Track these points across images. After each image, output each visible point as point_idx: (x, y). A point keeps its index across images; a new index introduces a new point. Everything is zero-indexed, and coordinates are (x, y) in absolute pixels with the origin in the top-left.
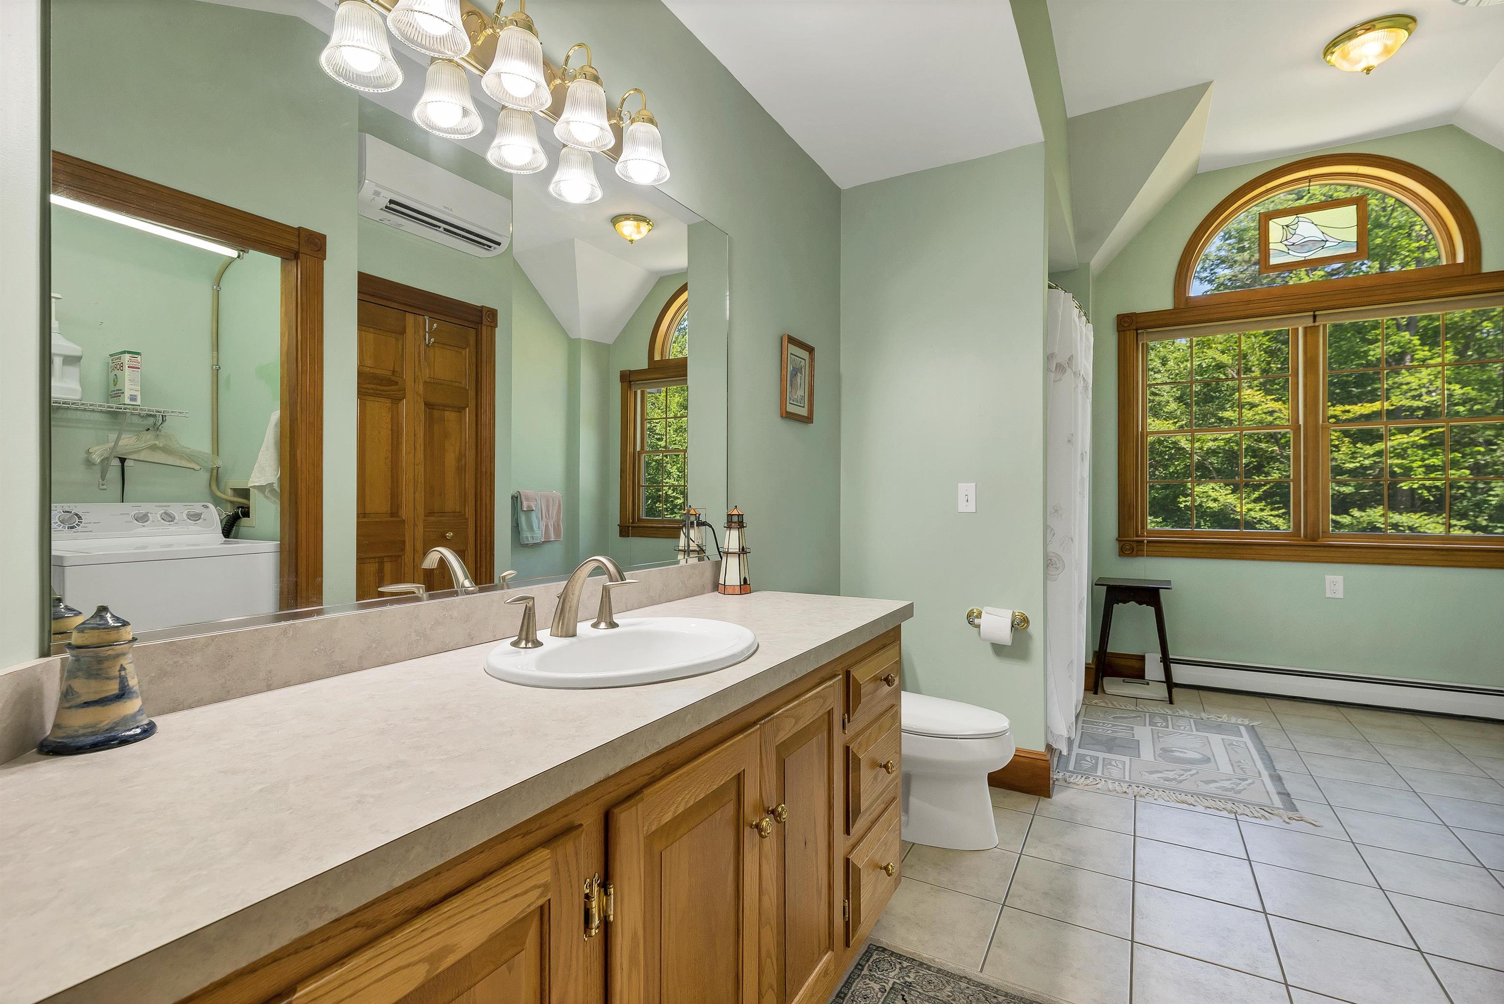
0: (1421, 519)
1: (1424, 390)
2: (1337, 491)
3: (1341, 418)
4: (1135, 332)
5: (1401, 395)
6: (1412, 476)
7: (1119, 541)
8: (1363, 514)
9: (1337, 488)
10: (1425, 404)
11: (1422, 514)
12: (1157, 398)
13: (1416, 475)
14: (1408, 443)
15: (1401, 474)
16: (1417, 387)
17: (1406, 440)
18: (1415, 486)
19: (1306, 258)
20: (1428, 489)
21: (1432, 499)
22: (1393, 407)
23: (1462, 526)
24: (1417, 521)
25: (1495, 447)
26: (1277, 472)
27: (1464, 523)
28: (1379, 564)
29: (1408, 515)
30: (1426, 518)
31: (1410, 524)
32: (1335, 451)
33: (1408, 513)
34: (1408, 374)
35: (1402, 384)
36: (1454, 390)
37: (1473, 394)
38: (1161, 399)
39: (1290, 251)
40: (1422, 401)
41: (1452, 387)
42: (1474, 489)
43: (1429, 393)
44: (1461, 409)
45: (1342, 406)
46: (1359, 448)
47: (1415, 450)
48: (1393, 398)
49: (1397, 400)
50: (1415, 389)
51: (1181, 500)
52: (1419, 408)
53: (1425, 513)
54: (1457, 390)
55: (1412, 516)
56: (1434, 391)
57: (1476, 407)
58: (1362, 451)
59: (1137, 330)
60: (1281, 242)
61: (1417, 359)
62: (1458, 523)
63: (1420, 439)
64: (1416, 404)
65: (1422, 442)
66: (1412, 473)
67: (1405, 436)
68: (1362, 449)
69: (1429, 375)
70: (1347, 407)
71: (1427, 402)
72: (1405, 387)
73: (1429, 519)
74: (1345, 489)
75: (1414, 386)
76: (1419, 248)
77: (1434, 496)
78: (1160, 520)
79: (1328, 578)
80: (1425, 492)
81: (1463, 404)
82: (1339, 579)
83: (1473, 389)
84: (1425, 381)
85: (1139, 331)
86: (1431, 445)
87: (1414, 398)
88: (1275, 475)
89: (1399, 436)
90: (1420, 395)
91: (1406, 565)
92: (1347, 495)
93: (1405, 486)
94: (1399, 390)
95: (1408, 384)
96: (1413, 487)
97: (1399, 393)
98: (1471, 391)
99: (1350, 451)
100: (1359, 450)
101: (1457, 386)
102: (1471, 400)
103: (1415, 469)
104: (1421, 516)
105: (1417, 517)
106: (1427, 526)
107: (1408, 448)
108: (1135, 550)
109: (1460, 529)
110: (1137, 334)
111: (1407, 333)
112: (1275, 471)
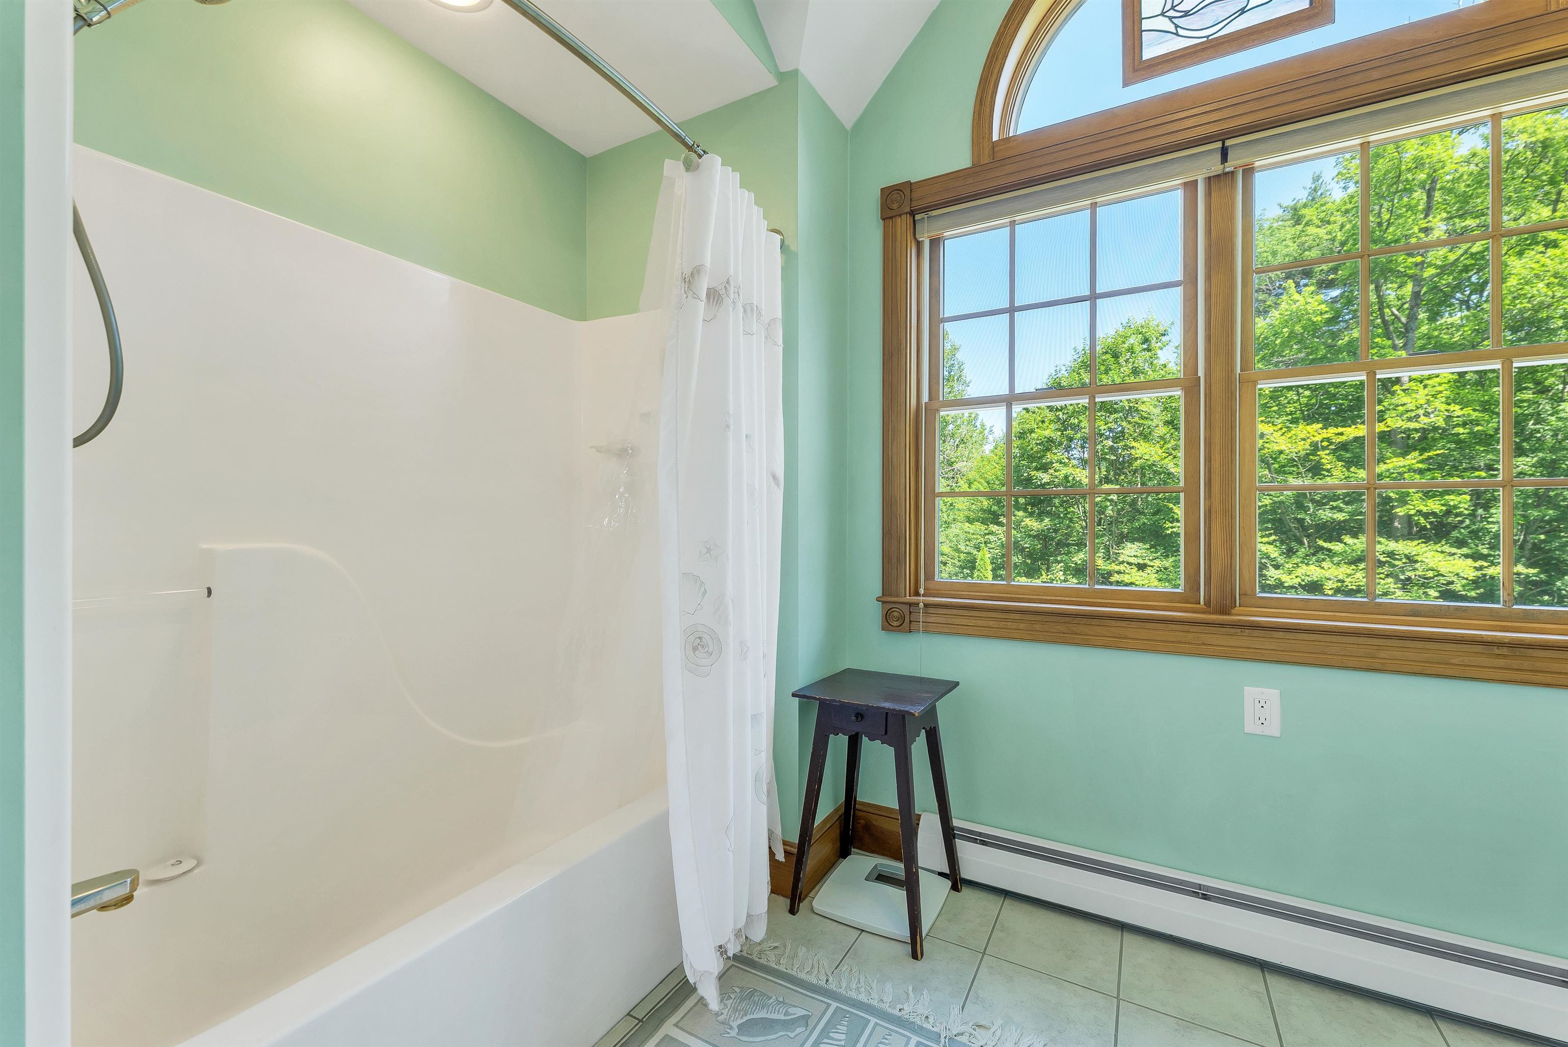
0: (1418, 547)
1: (1421, 412)
2: (1331, 518)
3: (1334, 441)
4: (909, 219)
5: (1397, 416)
6: (1409, 502)
7: (883, 602)
8: (1356, 541)
9: (1330, 515)
10: (1422, 426)
11: (1420, 541)
12: (1145, 422)
13: (1413, 501)
14: (1404, 466)
15: (1397, 500)
16: (1414, 409)
17: (1401, 464)
18: (1412, 512)
19: (1210, 38)
20: (1426, 515)
21: (1429, 527)
22: (1388, 429)
23: (1462, 555)
24: (1414, 549)
25: (1496, 473)
26: (1268, 497)
27: (1465, 551)
28: (1355, 669)
29: (1406, 542)
30: (1423, 545)
31: (1407, 552)
32: (1328, 476)
33: (1404, 541)
34: (1404, 395)
35: (1398, 406)
36: (1454, 411)
37: (1475, 415)
38: (1150, 422)
39: (1181, 32)
40: (1419, 422)
41: (1452, 407)
42: (1473, 515)
43: (1427, 414)
44: (1461, 430)
45: (1335, 429)
46: (1354, 472)
47: (1412, 474)
48: (1389, 420)
49: (1394, 422)
50: (1412, 410)
51: (1167, 526)
52: (1416, 430)
53: (1423, 540)
54: (1456, 409)
55: (1408, 544)
56: (1433, 412)
57: (1476, 429)
58: (1357, 476)
59: (912, 214)
60: (1163, 14)
61: (1414, 379)
62: (1459, 551)
63: (1418, 462)
64: (1413, 425)
65: (1420, 466)
66: (1408, 499)
67: (1401, 459)
68: (1356, 473)
69: (1427, 395)
70: (1340, 430)
71: (1425, 424)
72: (1400, 408)
73: (1427, 546)
74: (1339, 516)
75: (1411, 406)
76: (1417, 265)
77: (1431, 523)
78: (1147, 546)
79: (1251, 692)
80: (1422, 519)
81: (1464, 424)
82: (1272, 695)
83: (1474, 410)
84: (1423, 402)
85: (918, 217)
86: (1429, 470)
87: (1410, 419)
88: (1265, 500)
89: (1395, 459)
90: (1418, 416)
91: (1415, 674)
92: (1340, 522)
93: (1400, 511)
94: (1395, 411)
95: (1404, 404)
96: (1410, 513)
97: (1394, 415)
98: (1471, 412)
99: (1344, 475)
100: (1353, 474)
101: (1457, 407)
102: (1471, 422)
103: (1413, 494)
104: (1419, 544)
105: (1414, 545)
106: (1425, 554)
107: (1405, 472)
108: (907, 620)
109: (1460, 557)
110: (914, 221)
111: (1404, 352)
112: (1265, 497)
